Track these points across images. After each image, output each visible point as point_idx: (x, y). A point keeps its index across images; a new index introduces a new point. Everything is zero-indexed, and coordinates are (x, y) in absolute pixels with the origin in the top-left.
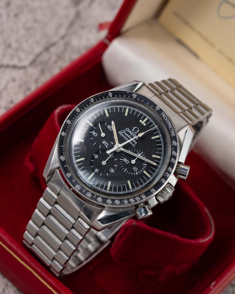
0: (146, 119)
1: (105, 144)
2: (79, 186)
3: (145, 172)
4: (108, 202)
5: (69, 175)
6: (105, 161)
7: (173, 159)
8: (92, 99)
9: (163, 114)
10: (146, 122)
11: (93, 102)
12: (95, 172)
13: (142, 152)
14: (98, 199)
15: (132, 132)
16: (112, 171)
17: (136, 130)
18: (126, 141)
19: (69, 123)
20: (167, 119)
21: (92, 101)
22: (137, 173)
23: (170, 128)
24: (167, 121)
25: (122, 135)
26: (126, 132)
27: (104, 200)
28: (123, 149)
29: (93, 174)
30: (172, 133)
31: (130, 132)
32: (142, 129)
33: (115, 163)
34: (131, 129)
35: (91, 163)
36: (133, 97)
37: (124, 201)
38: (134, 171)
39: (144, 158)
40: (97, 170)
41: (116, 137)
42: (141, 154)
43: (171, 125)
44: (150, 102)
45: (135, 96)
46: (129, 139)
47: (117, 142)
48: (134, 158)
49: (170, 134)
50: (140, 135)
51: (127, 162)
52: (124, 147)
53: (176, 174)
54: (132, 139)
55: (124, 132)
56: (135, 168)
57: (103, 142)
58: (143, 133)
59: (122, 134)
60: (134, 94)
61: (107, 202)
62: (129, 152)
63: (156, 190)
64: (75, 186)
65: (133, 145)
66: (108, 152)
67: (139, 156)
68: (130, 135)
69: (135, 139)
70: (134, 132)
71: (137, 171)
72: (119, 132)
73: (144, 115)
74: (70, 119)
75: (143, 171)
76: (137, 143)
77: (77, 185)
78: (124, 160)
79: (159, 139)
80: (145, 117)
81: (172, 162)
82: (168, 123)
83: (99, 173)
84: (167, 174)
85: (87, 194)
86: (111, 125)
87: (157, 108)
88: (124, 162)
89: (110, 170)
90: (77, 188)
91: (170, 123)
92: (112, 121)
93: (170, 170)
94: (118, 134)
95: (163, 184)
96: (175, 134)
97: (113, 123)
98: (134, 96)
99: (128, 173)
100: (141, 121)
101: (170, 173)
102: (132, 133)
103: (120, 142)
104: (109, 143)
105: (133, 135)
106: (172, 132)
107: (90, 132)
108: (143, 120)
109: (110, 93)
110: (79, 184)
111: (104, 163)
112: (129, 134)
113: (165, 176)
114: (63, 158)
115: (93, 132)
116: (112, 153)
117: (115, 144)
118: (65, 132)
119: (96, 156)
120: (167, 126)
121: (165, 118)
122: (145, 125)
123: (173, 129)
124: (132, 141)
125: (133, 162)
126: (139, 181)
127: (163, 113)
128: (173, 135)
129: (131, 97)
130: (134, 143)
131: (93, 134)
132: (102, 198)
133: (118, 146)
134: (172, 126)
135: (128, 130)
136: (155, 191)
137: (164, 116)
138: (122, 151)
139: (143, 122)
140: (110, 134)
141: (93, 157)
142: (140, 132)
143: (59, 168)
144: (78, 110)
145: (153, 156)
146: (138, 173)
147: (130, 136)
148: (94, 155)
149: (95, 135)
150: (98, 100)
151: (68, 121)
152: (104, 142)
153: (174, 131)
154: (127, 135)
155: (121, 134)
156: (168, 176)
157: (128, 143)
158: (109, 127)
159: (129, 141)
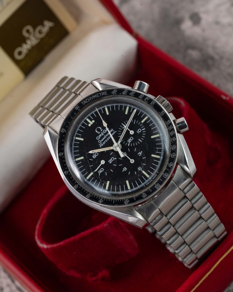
0: (88, 120)
1: (113, 160)
2: (156, 185)
3: (143, 122)
4: (173, 156)
5: (144, 195)
6: (130, 160)
7: (131, 94)
9: (84, 103)
10: (91, 120)
11: (68, 171)
12: (142, 170)
13: (122, 124)
14: (170, 166)
15: (100, 133)
16: (140, 153)
18: (111, 138)
19: (89, 196)
20: (89, 99)
21: (67, 173)
22: (143, 130)
23: (98, 96)
24: (91, 99)
25: (104, 143)
26: (101, 139)
27: (172, 160)
28: (119, 142)
29: (143, 172)
30: (104, 94)
31: (100, 136)
32: (97, 124)
34: (98, 135)
35: (132, 174)
36: (64, 131)
37: (173, 141)
38: (142, 132)
39: (128, 123)
40: (140, 169)
41: (106, 149)
42: (124, 125)
43: (95, 95)
44: (71, 115)
45: (64, 130)
47: (111, 148)
48: (128, 132)
49: (104, 96)
50: (105, 124)
51: (132, 139)
52: (117, 142)
54: (109, 133)
55: (100, 142)
56: (139, 131)
57: (110, 163)
58: (103, 122)
59: (102, 143)
60: (62, 131)
61: (174, 158)
62: (122, 137)
64: (156, 188)
65: (114, 133)
66: (122, 155)
67: (126, 127)
68: (103, 135)
69: (109, 130)
70: (101, 132)
71: (142, 129)
72: (101, 147)
73: (83, 122)
74: (85, 194)
75: (141, 123)
76: (112, 129)
77: (155, 187)
78: (129, 142)
79: (108, 108)
80: (86, 121)
81: (134, 95)
82: (93, 97)
83: (142, 166)
84: (146, 100)
85: (165, 177)
86: (92, 154)
87: (77, 108)
88: (132, 142)
89: (140, 155)
90: (158, 187)
91: (93, 96)
92: (89, 152)
93: (142, 96)
94: (103, 147)
95: (156, 103)
96: (105, 92)
97: (91, 152)
99: (143, 138)
100: (90, 125)
101: (145, 97)
102: (102, 134)
103: (112, 145)
104: (112, 156)
105: (104, 133)
106: (102, 94)
107: (99, 175)
108: (88, 123)
109: (60, 154)
110: (154, 185)
111: (132, 161)
112: (102, 137)
113: (147, 101)
114: (127, 202)
115: (100, 172)
117: (113, 150)
118: (99, 200)
119: (125, 169)
120: (96, 99)
121: (88, 100)
122: (93, 121)
123: (100, 93)
125: (132, 132)
126: (151, 127)
127: (82, 103)
128: (105, 93)
129: (64, 134)
131: (101, 172)
132: (169, 162)
133: (117, 147)
134: (97, 94)
135: (98, 138)
136: (163, 111)
137: (85, 102)
138: (121, 143)
139: (91, 123)
140: (103, 155)
141: (126, 172)
142: (102, 126)
144: (76, 186)
145: (126, 113)
146: (143, 128)
147: (105, 136)
148: (123, 171)
149: (102, 170)
150: (66, 166)
151: (87, 197)
152: (110, 161)
153: (102, 93)
154: (104, 139)
155: (102, 145)
156: (148, 98)
157: (113, 136)
158: (94, 157)
159: (111, 136)
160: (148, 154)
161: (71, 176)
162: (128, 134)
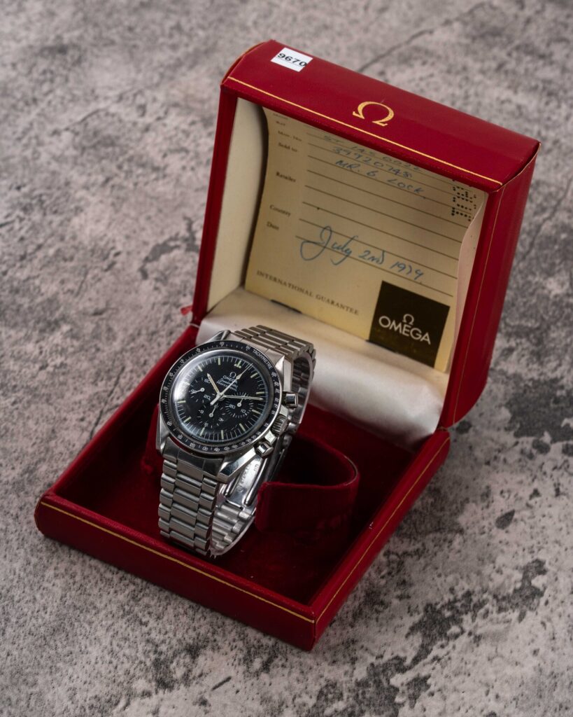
0: (240, 362)
1: (207, 398)
2: (194, 444)
3: (253, 410)
5: (180, 437)
6: (212, 413)
7: (277, 390)
8: (182, 360)
10: (240, 365)
11: (183, 362)
12: (205, 427)
13: (246, 393)
14: (215, 450)
16: (222, 420)
17: (233, 375)
18: (225, 388)
19: (166, 389)
20: (260, 355)
22: (246, 414)
23: (265, 362)
24: (261, 357)
25: (221, 384)
26: (224, 380)
27: (222, 449)
28: (225, 396)
29: (204, 429)
31: (227, 378)
32: (238, 371)
33: (222, 412)
34: (228, 376)
35: (199, 419)
38: (242, 414)
39: (249, 397)
40: (206, 424)
41: (215, 388)
42: (244, 395)
43: (265, 359)
44: (239, 345)
46: (228, 385)
47: (218, 392)
48: (238, 400)
49: (267, 367)
50: (239, 377)
51: (234, 407)
52: (226, 394)
53: (283, 403)
54: (231, 384)
55: (222, 380)
56: (242, 411)
57: (204, 397)
58: (241, 375)
60: (222, 342)
61: (224, 450)
62: (232, 397)
63: (269, 423)
64: (189, 445)
65: (234, 389)
66: (212, 403)
67: (244, 397)
69: (235, 383)
70: (231, 377)
71: (246, 412)
72: (217, 382)
73: (237, 358)
74: (165, 385)
75: (251, 410)
76: (237, 386)
77: (191, 444)
78: (229, 406)
79: (258, 375)
80: (238, 361)
81: (276, 393)
83: (209, 425)
84: (275, 405)
85: (203, 449)
86: (207, 378)
87: (248, 348)
88: (230, 409)
89: (219, 420)
90: (192, 446)
91: (264, 357)
93: (277, 401)
94: (217, 385)
95: (273, 415)
97: (208, 375)
98: (222, 344)
99: (237, 417)
100: (235, 365)
101: (278, 403)
102: (230, 379)
103: (221, 391)
104: (211, 396)
106: (269, 365)
107: (190, 391)
108: (237, 363)
109: (198, 349)
110: (192, 442)
111: (211, 415)
112: (227, 381)
113: (274, 407)
114: (170, 423)
115: (193, 391)
116: (215, 404)
117: (216, 394)
118: (164, 399)
119: (202, 412)
120: (262, 361)
121: (258, 354)
122: (240, 367)
123: (269, 363)
124: (232, 386)
125: (239, 405)
126: (251, 421)
127: (255, 350)
128: (271, 367)
129: (220, 346)
130: (234, 387)
132: (219, 448)
133: (220, 395)
134: (267, 360)
135: (225, 377)
136: (267, 424)
137: (256, 353)
138: (226, 398)
139: (238, 365)
140: (209, 387)
141: (199, 414)
142: (237, 375)
143: (170, 435)
144: (171, 375)
145: (258, 393)
147: (229, 382)
148: (200, 411)
149: (195, 392)
150: (188, 358)
151: (164, 387)
152: (206, 396)
154: (225, 382)
155: (219, 383)
156: (276, 407)
157: (229, 389)
158: (206, 381)
159: (229, 387)
160: (223, 426)
161: (180, 366)
162: (235, 402)
